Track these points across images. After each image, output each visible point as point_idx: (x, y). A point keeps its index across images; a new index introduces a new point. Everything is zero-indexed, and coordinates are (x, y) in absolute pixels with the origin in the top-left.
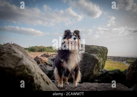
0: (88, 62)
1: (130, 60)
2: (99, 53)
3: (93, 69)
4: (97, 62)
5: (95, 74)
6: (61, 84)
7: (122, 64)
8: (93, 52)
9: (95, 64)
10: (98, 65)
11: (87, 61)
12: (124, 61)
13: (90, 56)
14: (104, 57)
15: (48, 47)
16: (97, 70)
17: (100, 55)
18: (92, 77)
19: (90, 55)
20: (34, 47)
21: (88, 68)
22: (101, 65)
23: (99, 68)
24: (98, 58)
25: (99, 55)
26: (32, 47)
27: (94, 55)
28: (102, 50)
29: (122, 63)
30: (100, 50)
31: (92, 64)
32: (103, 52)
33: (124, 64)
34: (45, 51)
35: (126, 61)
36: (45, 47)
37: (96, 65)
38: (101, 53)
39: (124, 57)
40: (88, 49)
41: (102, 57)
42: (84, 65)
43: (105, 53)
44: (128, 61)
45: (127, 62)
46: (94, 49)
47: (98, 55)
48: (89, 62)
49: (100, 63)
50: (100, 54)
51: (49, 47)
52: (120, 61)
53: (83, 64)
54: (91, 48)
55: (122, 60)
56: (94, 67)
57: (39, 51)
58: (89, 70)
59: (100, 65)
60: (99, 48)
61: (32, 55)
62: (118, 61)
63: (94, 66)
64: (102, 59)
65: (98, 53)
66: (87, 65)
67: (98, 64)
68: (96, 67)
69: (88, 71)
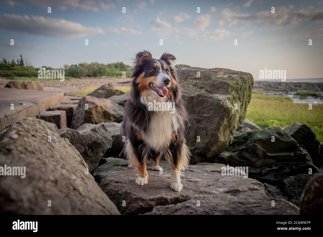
0: (205, 115)
1: (305, 89)
2: (231, 91)
3: (218, 129)
4: (226, 114)
5: (221, 142)
6: (143, 177)
7: (284, 100)
8: (218, 88)
9: (222, 119)
10: (229, 121)
11: (204, 113)
12: (290, 92)
13: (211, 100)
14: (243, 99)
15: (109, 66)
16: (228, 132)
17: (235, 95)
18: (215, 148)
19: (211, 98)
20: (76, 66)
21: (206, 128)
22: (237, 119)
23: (232, 127)
24: (228, 104)
25: (232, 97)
26: (72, 66)
27: (221, 97)
28: (240, 83)
29: (286, 98)
30: (235, 82)
31: (216, 120)
32: (241, 88)
33: (289, 99)
34: (104, 75)
35: (295, 93)
36: (103, 65)
37: (225, 122)
38: (237, 91)
39: (291, 83)
40: (206, 82)
41: (240, 99)
42: (197, 122)
43: (248, 87)
44: (298, 91)
45: (297, 94)
46: (221, 82)
47: (229, 96)
48: (209, 115)
49: (234, 115)
50: (234, 93)
51: (112, 64)
52: (280, 93)
53: (195, 119)
54: (213, 78)
55: (284, 91)
56: (221, 125)
57: (89, 76)
58: (209, 133)
59: (234, 119)
60: (233, 79)
61: (73, 85)
62: (277, 91)
63: (219, 124)
64: (240, 104)
65: (229, 90)
66: (204, 122)
67: (231, 118)
68: (225, 125)
69: (207, 135)
